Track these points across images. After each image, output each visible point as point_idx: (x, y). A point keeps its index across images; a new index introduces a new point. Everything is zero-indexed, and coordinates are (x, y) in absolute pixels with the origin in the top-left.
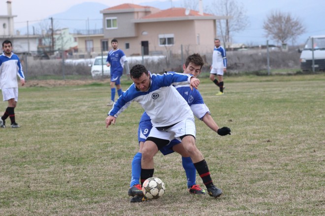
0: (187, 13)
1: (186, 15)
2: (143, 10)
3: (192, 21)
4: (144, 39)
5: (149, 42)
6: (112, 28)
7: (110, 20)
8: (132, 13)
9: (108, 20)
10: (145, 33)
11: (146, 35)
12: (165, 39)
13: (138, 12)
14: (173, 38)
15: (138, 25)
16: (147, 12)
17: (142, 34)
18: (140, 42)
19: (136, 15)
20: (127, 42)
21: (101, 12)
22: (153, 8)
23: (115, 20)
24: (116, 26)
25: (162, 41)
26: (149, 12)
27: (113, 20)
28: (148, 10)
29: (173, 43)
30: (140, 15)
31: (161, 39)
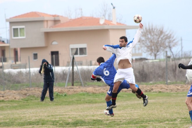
0: (102, 22)
1: (100, 25)
2: (52, 18)
3: (106, 31)
4: (54, 50)
5: (59, 53)
6: (19, 37)
7: (17, 29)
8: (42, 21)
9: (14, 29)
10: (54, 43)
11: (55, 45)
12: (77, 49)
13: (47, 21)
14: (85, 48)
15: (48, 35)
16: (56, 21)
17: (51, 44)
18: (50, 53)
19: (45, 23)
20: (35, 53)
21: (7, 20)
22: (62, 16)
23: (23, 29)
24: (24, 36)
25: (74, 51)
26: (59, 21)
27: (20, 29)
28: (57, 19)
29: (85, 54)
30: (50, 24)
31: (72, 49)
